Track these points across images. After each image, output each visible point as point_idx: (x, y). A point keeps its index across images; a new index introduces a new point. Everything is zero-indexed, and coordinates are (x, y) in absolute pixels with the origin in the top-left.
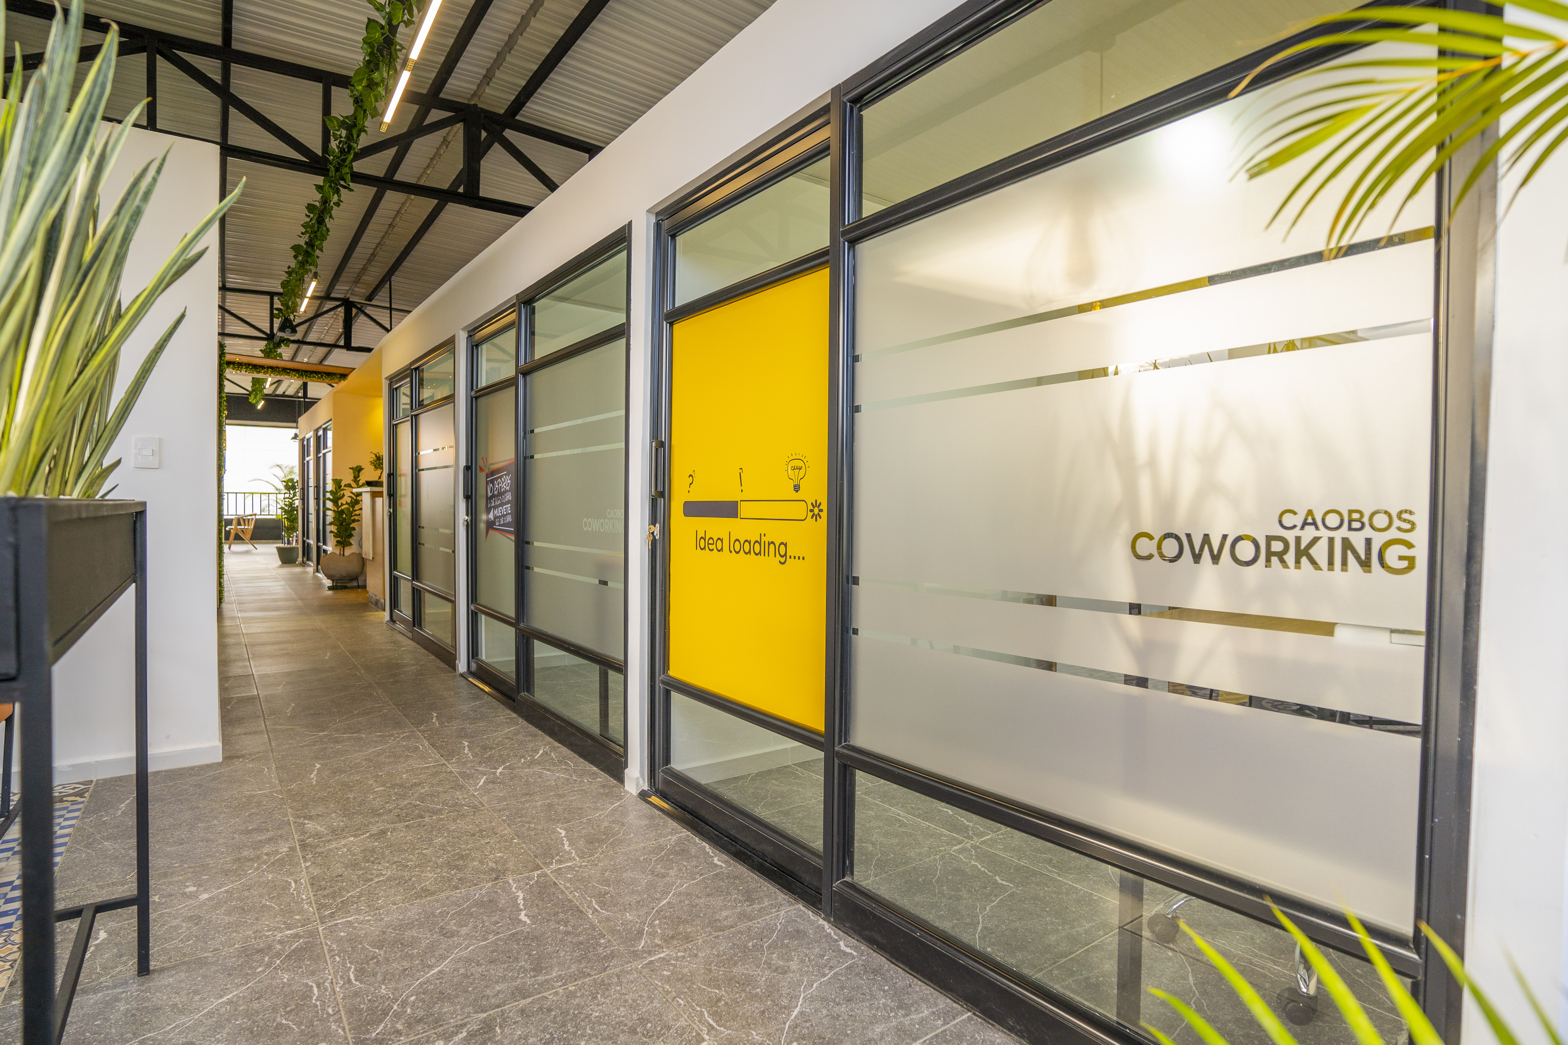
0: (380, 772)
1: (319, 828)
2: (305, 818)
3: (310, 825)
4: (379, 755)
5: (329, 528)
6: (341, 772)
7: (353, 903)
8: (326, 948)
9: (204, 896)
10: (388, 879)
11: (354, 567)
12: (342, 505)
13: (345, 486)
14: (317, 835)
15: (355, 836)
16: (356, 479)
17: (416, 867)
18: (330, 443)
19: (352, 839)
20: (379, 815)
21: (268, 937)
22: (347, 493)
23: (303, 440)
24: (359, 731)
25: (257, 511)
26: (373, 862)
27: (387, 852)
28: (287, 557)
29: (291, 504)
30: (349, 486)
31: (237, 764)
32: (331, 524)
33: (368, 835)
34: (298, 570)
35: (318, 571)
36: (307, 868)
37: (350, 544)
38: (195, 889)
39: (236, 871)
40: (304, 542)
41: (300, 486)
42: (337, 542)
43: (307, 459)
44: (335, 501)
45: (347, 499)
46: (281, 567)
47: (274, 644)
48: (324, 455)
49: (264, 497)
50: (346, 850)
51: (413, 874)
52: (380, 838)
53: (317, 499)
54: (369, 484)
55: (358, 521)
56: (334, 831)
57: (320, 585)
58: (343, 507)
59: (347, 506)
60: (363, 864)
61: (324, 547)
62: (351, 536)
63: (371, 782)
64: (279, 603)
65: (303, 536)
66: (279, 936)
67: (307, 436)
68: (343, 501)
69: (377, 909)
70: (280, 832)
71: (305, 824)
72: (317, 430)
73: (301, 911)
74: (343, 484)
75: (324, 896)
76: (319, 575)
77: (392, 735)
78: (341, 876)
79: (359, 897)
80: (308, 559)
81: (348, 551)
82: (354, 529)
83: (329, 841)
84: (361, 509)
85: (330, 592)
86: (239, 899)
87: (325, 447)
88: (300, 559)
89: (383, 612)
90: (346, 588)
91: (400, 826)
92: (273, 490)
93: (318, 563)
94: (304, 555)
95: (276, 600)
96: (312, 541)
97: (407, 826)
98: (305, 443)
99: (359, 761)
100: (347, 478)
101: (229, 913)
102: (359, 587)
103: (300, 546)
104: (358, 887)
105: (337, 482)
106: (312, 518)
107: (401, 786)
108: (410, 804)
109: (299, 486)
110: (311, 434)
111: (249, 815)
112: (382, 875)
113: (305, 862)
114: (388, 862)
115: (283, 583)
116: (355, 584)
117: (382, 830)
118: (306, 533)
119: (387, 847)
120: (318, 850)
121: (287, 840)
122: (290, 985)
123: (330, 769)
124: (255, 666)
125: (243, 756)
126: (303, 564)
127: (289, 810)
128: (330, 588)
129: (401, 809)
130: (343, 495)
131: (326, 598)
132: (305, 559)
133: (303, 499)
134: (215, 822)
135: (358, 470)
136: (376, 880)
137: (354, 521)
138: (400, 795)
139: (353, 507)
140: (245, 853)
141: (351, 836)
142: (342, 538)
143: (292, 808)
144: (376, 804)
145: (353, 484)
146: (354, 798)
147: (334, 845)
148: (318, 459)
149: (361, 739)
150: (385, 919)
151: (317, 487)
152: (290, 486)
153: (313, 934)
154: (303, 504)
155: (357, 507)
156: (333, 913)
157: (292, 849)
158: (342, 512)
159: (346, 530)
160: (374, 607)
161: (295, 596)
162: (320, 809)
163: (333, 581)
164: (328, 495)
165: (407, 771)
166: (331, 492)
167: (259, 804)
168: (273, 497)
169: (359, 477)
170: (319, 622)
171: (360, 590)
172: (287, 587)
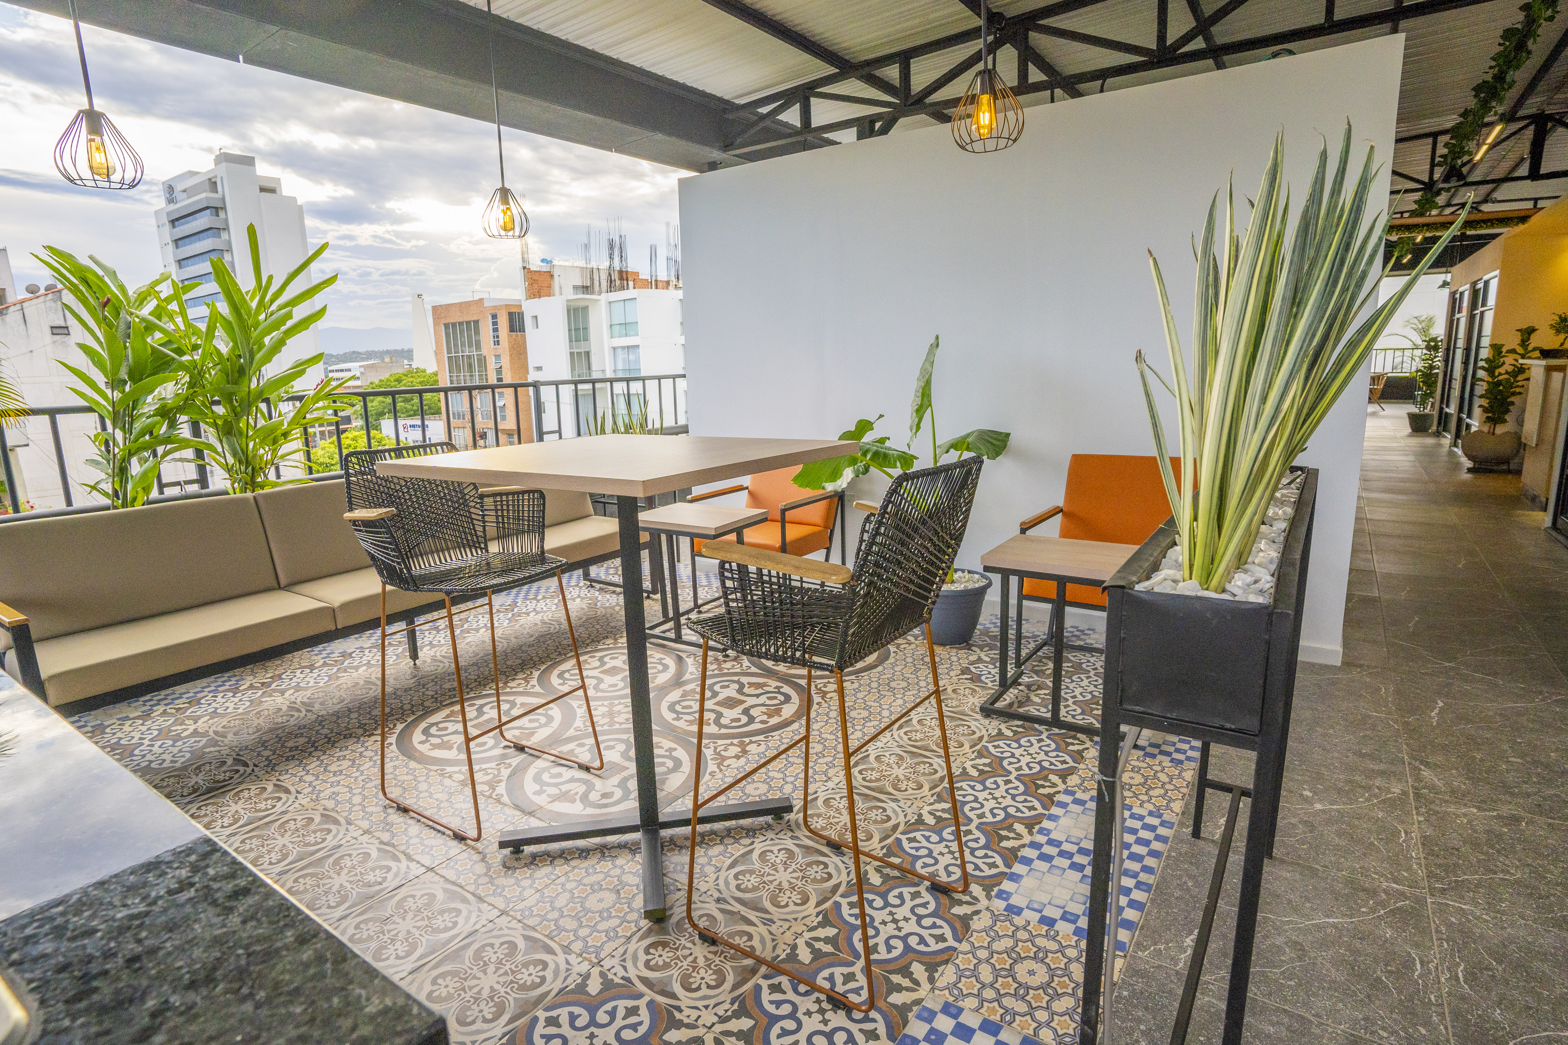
0: (1519, 737)
1: (1436, 779)
2: (1422, 762)
3: (1426, 773)
4: (1519, 714)
5: (1477, 402)
6: (1469, 721)
7: (1469, 890)
8: (1433, 926)
9: (1318, 806)
10: (1516, 882)
11: (1506, 449)
12: (1500, 374)
13: (1508, 351)
14: (1432, 788)
15: (1479, 809)
16: (1524, 343)
17: (1558, 884)
18: (1492, 301)
19: (1475, 810)
20: (1512, 794)
21: (1374, 879)
22: (1509, 360)
23: (1454, 293)
24: (1495, 674)
25: (1388, 369)
26: (1498, 851)
27: (1518, 847)
28: (1418, 424)
29: (1431, 367)
30: (1513, 351)
31: (1355, 673)
32: (1481, 397)
33: (1495, 814)
34: (1430, 441)
35: (1455, 445)
36: (1419, 822)
37: (1505, 421)
38: (1310, 794)
39: (1348, 793)
40: (1441, 409)
41: (1445, 346)
42: (1488, 418)
43: (1457, 316)
44: (1490, 371)
45: (1508, 367)
46: (1410, 436)
47: (1399, 536)
48: (1482, 313)
49: (1398, 353)
50: (1465, 821)
51: (1552, 891)
52: (1510, 825)
53: (1466, 363)
54: (1546, 354)
55: (1520, 393)
56: (1453, 792)
57: (1457, 465)
58: (1501, 378)
59: (1506, 376)
60: (1485, 848)
61: (1468, 420)
62: (1508, 411)
63: (1505, 747)
64: (1407, 485)
65: (1442, 402)
66: (1385, 885)
67: (1461, 290)
68: (1502, 370)
69: (1498, 912)
70: (1393, 768)
71: (1420, 769)
72: (1475, 283)
73: (1409, 869)
74: (1504, 350)
75: (1435, 864)
76: (1456, 449)
77: (1541, 693)
78: (1457, 850)
79: (1476, 886)
80: (1445, 430)
81: (1500, 430)
82: (1513, 403)
83: (1446, 801)
84: (1528, 379)
85: (1468, 476)
86: (1349, 824)
87: (1484, 304)
88: (1434, 428)
89: (1542, 513)
90: (1491, 471)
91: (1541, 820)
92: (1409, 345)
93: (1458, 435)
94: (1439, 424)
95: (1403, 480)
96: (1452, 410)
97: (1550, 824)
98: (1458, 296)
99: (1491, 713)
100: (1512, 341)
101: (1340, 834)
102: (1509, 472)
103: (1435, 413)
104: (1476, 873)
105: (1497, 348)
106: (1457, 385)
107: (1547, 766)
108: (1555, 795)
109: (1442, 346)
110: (1468, 286)
111: (1364, 737)
112: (1508, 872)
113: (1418, 814)
114: (1520, 861)
115: (1412, 458)
116: (1505, 467)
117: (1514, 815)
118: (1445, 399)
119: (1519, 839)
120: (1432, 806)
121: (1400, 780)
122: (1392, 944)
123: (1453, 712)
124: (1378, 562)
125: (1361, 666)
126: (1438, 434)
127: (1405, 747)
128: (1470, 470)
129: (1545, 799)
130: (1504, 363)
131: (1464, 483)
132: (1441, 428)
133: (1446, 361)
134: (1331, 731)
135: (1528, 332)
136: (1501, 876)
137: (1514, 394)
138: (1544, 778)
139: (1516, 377)
140: (1358, 778)
141: (1474, 806)
142: (1494, 413)
143: (1407, 744)
144: (1510, 778)
145: (1520, 350)
146: (1482, 760)
147: (1451, 809)
148: (1471, 318)
149: (1497, 685)
150: (1509, 930)
151: (1467, 350)
152: (1432, 346)
153: (1422, 901)
154: (1446, 366)
155: (1520, 378)
156: (1444, 890)
157: (1405, 793)
158: (1499, 383)
159: (1502, 405)
160: (1529, 503)
161: (1425, 477)
162: (1439, 759)
163: (1474, 462)
164: (1481, 364)
165: (1557, 750)
166: (1487, 360)
167: (1374, 727)
168: (1408, 353)
169: (1529, 339)
170: (1453, 515)
171: (1510, 477)
172: (1418, 464)
